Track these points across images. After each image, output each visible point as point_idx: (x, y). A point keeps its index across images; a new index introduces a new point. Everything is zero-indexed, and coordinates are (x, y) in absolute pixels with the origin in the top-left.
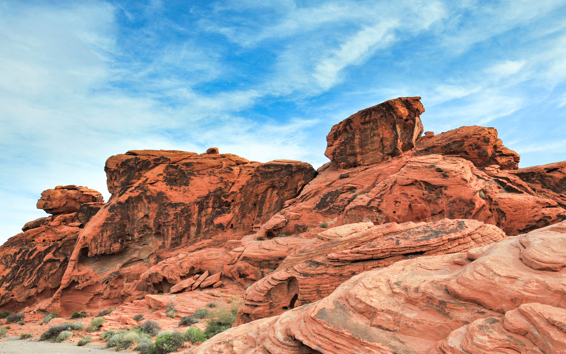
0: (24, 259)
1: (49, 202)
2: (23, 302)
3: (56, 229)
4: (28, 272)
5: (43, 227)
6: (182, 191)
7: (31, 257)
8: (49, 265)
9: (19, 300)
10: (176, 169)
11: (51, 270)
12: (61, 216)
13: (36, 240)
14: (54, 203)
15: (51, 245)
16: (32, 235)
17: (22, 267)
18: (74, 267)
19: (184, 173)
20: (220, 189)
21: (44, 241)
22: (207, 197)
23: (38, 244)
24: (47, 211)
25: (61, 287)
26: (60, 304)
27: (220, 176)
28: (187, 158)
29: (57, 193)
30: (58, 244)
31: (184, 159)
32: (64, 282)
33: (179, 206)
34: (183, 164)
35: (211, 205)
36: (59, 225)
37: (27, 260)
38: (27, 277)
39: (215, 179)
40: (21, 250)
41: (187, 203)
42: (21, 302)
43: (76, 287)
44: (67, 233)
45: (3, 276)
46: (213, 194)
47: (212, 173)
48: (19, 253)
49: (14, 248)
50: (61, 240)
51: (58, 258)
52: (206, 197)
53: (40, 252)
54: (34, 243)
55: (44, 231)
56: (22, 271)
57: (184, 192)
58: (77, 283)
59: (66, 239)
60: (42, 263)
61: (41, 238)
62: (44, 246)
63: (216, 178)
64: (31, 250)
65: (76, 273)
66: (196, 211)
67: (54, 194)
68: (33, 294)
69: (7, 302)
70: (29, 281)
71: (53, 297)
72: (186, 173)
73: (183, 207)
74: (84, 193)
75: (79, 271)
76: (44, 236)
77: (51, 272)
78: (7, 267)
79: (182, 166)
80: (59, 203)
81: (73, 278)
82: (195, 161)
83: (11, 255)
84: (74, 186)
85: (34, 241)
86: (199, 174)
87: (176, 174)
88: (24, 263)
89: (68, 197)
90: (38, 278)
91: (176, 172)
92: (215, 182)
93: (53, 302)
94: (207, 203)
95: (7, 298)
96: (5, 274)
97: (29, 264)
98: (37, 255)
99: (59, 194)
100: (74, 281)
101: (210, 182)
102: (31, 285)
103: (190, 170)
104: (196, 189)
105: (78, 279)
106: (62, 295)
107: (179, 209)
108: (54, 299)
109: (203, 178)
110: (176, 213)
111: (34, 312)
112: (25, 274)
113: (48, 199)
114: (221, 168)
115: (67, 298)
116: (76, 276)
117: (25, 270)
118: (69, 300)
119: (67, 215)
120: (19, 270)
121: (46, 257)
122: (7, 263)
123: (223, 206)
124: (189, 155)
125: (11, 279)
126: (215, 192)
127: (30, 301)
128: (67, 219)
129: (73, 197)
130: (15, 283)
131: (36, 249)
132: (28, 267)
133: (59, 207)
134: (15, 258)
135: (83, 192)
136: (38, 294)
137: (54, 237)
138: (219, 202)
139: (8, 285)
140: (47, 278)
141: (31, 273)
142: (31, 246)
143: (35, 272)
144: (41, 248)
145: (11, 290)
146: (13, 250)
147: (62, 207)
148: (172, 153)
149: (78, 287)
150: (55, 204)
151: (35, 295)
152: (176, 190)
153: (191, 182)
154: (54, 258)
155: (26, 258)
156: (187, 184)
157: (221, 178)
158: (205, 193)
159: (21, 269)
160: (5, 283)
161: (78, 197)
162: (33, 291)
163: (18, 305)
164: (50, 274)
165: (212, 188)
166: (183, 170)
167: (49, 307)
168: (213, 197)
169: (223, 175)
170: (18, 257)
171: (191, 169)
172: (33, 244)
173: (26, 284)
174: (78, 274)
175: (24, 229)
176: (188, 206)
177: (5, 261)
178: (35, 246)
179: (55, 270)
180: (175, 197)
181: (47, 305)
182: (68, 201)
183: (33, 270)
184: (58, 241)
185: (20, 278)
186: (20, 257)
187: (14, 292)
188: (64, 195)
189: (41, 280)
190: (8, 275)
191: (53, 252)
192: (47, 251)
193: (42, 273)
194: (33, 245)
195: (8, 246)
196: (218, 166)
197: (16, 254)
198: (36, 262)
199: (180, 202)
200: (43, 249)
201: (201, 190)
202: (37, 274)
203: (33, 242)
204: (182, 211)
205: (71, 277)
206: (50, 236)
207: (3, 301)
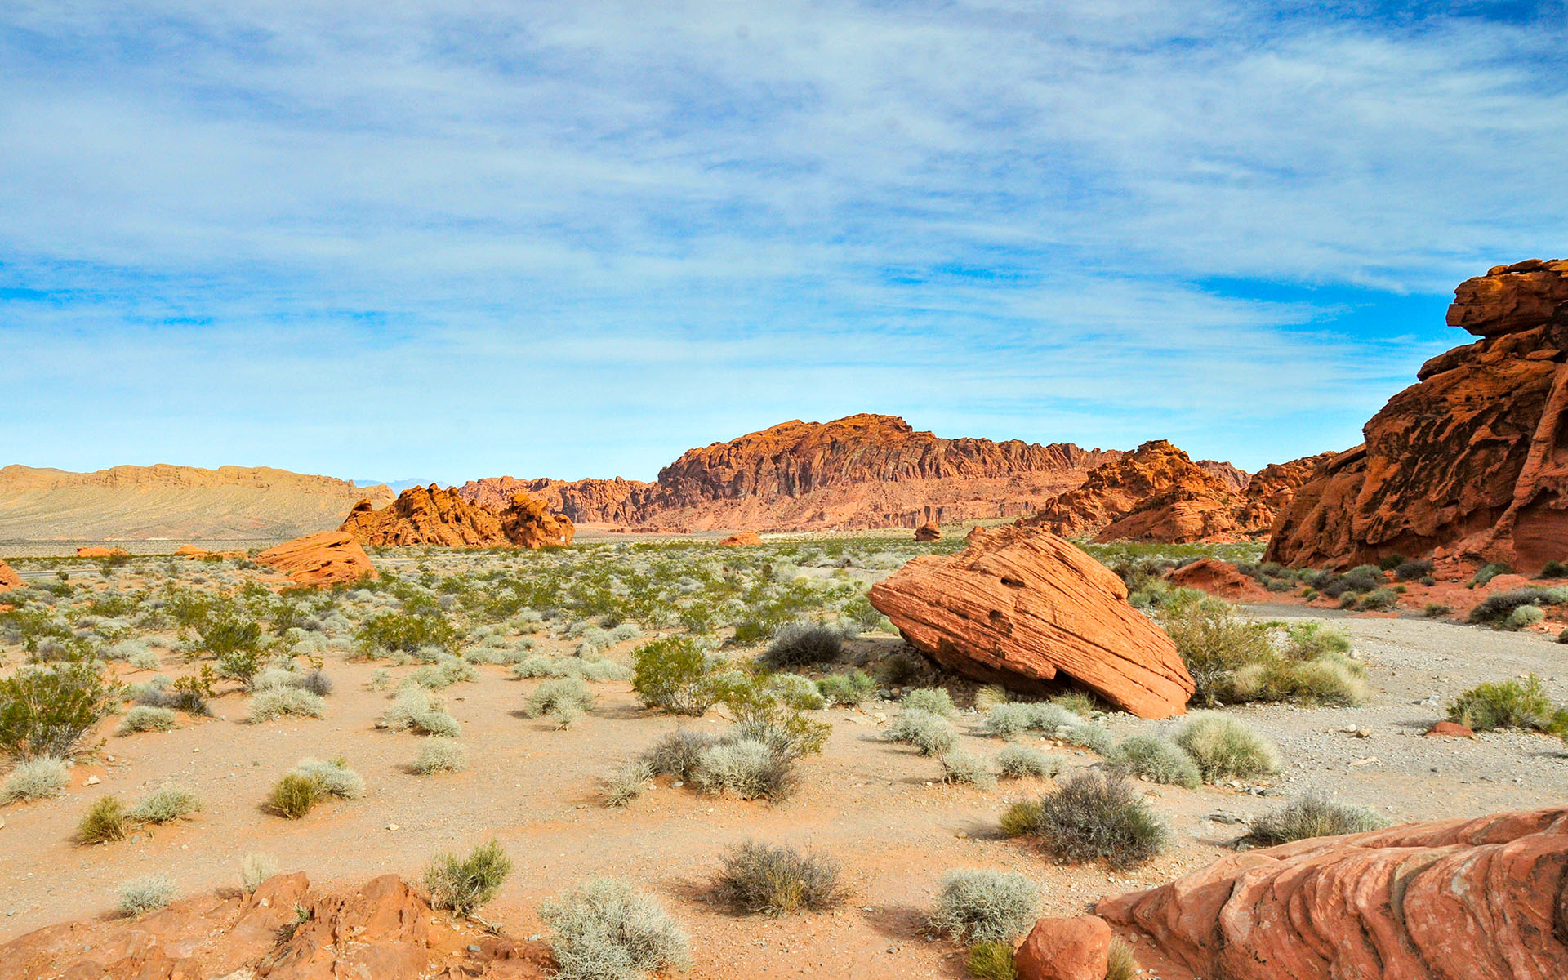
0: (1425, 441)
1: (1475, 309)
2: (1430, 537)
3: (1495, 369)
4: (1437, 471)
5: (1464, 367)
7: (1442, 438)
8: (1482, 453)
9: (1419, 532)
11: (1487, 464)
12: (1506, 339)
13: (1450, 397)
14: (1487, 308)
15: (1485, 408)
16: (1440, 388)
17: (1423, 461)
18: (1545, 458)
21: (1468, 399)
23: (1457, 408)
24: (1472, 330)
25: (1515, 504)
26: (1512, 542)
29: (1492, 284)
30: (1503, 404)
32: (1522, 491)
36: (1502, 360)
37: (1433, 444)
38: (1435, 481)
40: (1417, 423)
42: (1424, 536)
43: (1552, 503)
44: (1522, 378)
45: (1384, 480)
48: (1413, 429)
49: (1404, 419)
50: (1508, 394)
51: (1503, 438)
53: (1460, 425)
54: (1447, 404)
55: (1467, 377)
56: (1422, 469)
58: (1555, 494)
59: (1520, 391)
60: (1467, 450)
61: (1462, 392)
62: (1470, 410)
64: (1439, 421)
65: (1550, 470)
67: (1486, 287)
68: (1450, 519)
69: (1395, 534)
70: (1441, 491)
71: (1497, 527)
74: (1563, 276)
75: (1558, 466)
76: (1467, 387)
77: (1489, 470)
78: (1391, 461)
80: (1499, 307)
81: (1544, 483)
83: (1397, 434)
84: (1536, 262)
85: (1445, 400)
88: (1425, 450)
89: (1521, 291)
90: (1460, 484)
93: (1496, 538)
95: (1396, 526)
96: (1388, 475)
97: (1438, 453)
98: (1454, 431)
99: (1497, 284)
100: (1545, 489)
102: (1444, 498)
105: (1557, 484)
106: (1516, 523)
108: (1498, 530)
111: (1454, 559)
112: (1430, 476)
113: (1471, 301)
115: (1529, 530)
116: (1551, 478)
117: (1429, 467)
118: (1536, 535)
119: (1522, 335)
120: (1417, 467)
121: (1474, 437)
122: (1391, 451)
125: (1401, 487)
127: (1444, 534)
128: (1521, 344)
129: (1535, 287)
130: (1409, 494)
131: (1450, 420)
132: (1435, 459)
133: (1500, 318)
134: (1407, 441)
135: (1559, 273)
136: (1460, 520)
137: (1491, 388)
139: (1395, 498)
140: (1479, 483)
141: (1444, 472)
142: (1440, 413)
143: (1451, 470)
144: (1461, 416)
145: (1402, 510)
146: (1404, 423)
147: (1507, 316)
149: (1556, 504)
150: (1489, 311)
151: (1455, 522)
154: (1495, 437)
155: (1430, 440)
159: (1420, 463)
160: (1388, 494)
161: (1547, 288)
162: (1450, 513)
163: (1419, 541)
164: (1486, 475)
167: (1487, 548)
170: (1413, 436)
172: (1444, 407)
173: (1433, 497)
174: (1557, 473)
175: (1423, 376)
177: (1386, 448)
178: (1447, 412)
179: (1498, 465)
181: (1482, 545)
182: (1523, 299)
183: (1446, 467)
184: (1501, 397)
185: (1420, 483)
186: (1418, 438)
187: (1409, 513)
188: (1511, 288)
189: (1467, 489)
190: (1393, 478)
191: (1490, 423)
192: (1476, 423)
193: (1468, 473)
194: (1444, 411)
195: (1391, 415)
197: (1408, 431)
198: (1454, 448)
200: (1467, 417)
202: (1457, 475)
203: (1442, 404)
205: (1538, 480)
206: (1482, 386)
207: (1389, 532)
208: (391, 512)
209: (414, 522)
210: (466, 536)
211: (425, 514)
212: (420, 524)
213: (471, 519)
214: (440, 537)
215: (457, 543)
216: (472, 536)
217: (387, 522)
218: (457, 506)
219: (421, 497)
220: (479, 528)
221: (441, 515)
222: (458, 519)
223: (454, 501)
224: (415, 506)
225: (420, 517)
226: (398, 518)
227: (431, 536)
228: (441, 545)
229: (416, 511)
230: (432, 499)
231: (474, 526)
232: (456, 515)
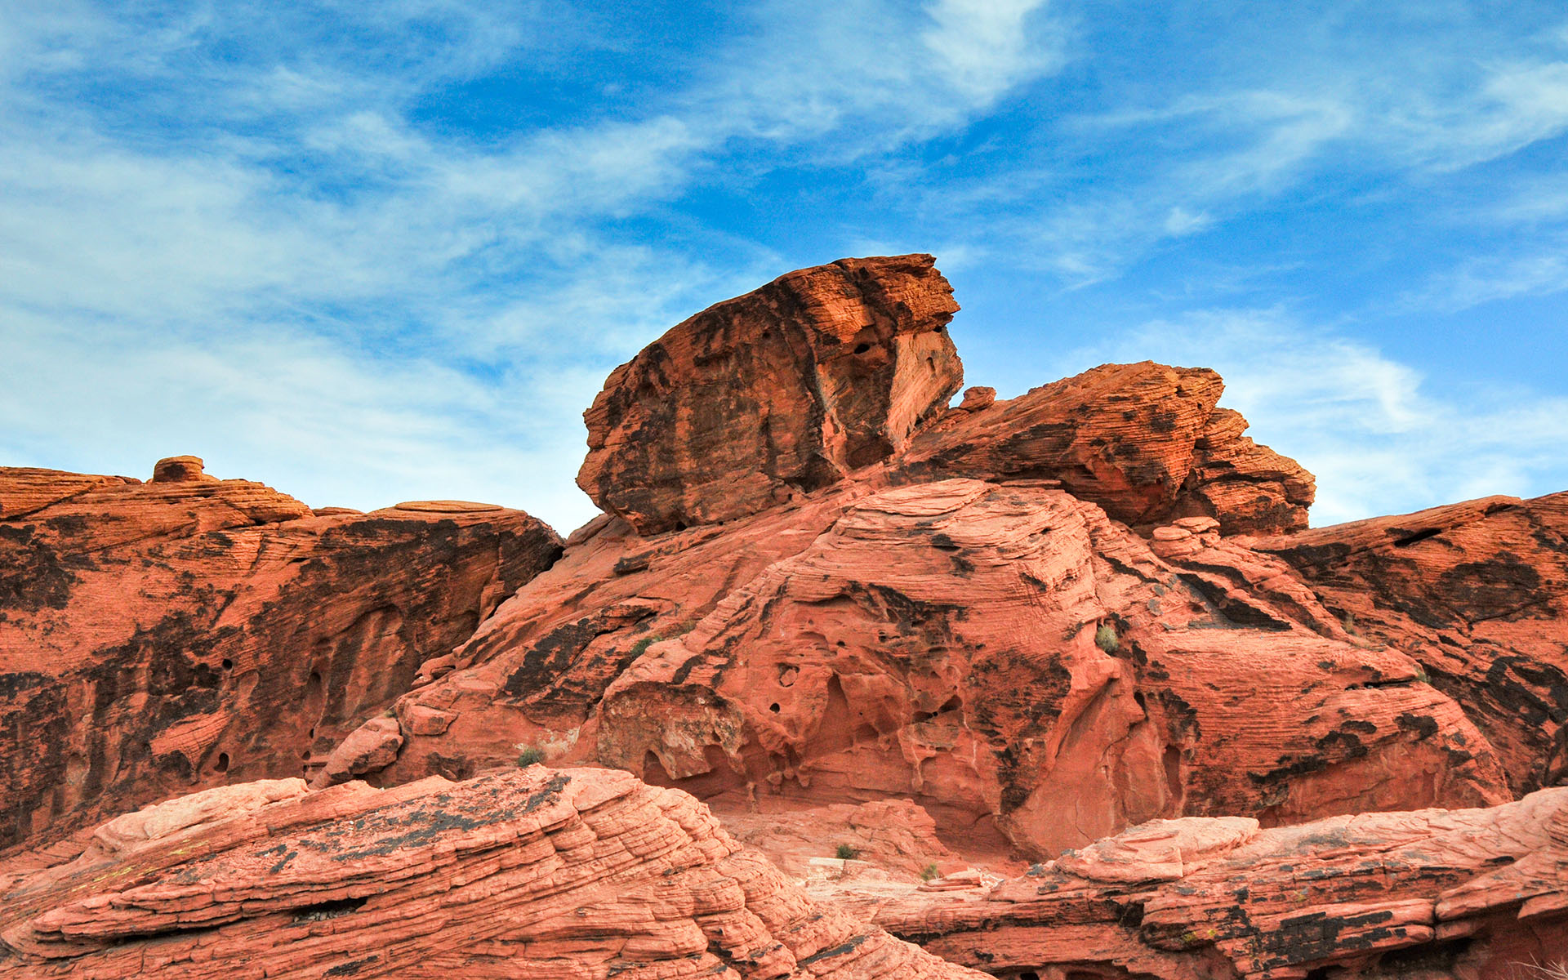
6: (40, 627)
10: (23, 542)
19: (52, 558)
20: (180, 619)
22: (128, 651)
27: (180, 567)
28: (69, 500)
31: (58, 502)
33: (21, 689)
34: (52, 523)
35: (142, 680)
39: (161, 580)
41: (54, 673)
46: (150, 637)
47: (156, 555)
52: (124, 648)
57: (48, 632)
63: (167, 577)
66: (85, 704)
72: (59, 556)
73: (38, 691)
79: (45, 530)
82: (97, 511)
86: (106, 561)
87: (22, 560)
91: (20, 553)
92: (160, 592)
94: (130, 672)
101: (142, 594)
103: (74, 546)
104: (89, 620)
107: (23, 698)
109: (119, 576)
110: (11, 714)
114: (189, 536)
123: (191, 684)
124: (80, 488)
126: (159, 630)
138: (175, 669)
148: (12, 481)
152: (18, 623)
153: (78, 593)
156: (58, 602)
157: (186, 574)
158: (120, 636)
165: (148, 615)
166: (47, 547)
168: (150, 651)
169: (192, 566)
171: (78, 540)
176: (54, 688)
180: (12, 651)
196: (178, 529)
199: (27, 669)
201: (109, 624)
204: (33, 705)
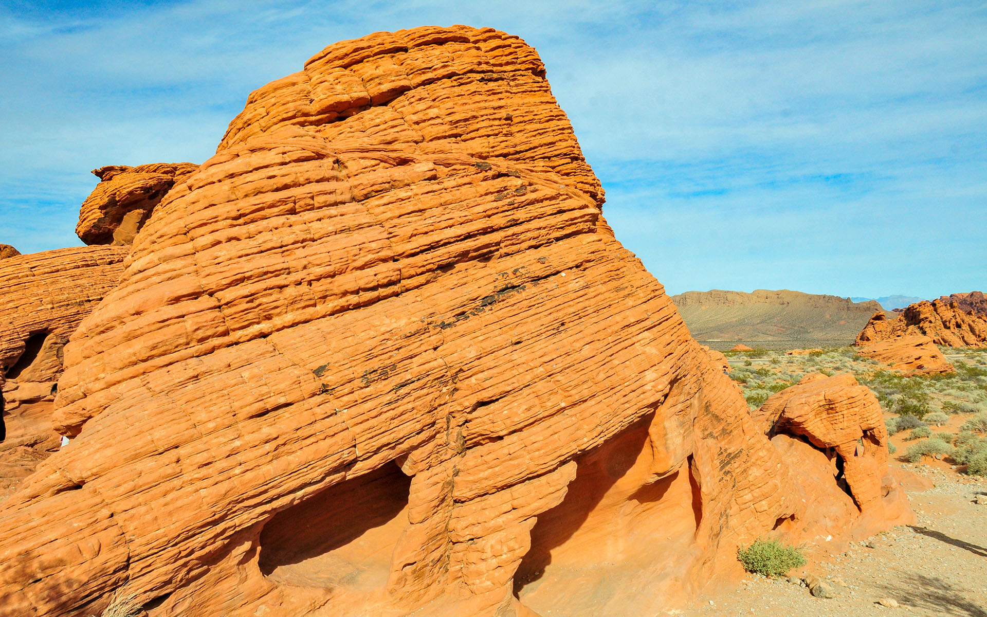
208: (900, 320)
209: (921, 328)
210: (965, 339)
211: (931, 322)
212: (926, 330)
213: (969, 325)
214: (943, 340)
215: (958, 343)
216: (971, 339)
217: (899, 328)
218: (957, 316)
219: (927, 309)
220: (977, 333)
221: (944, 323)
222: (958, 326)
223: (954, 312)
224: (922, 316)
225: (926, 325)
226: (907, 325)
227: (936, 338)
228: (945, 346)
229: (923, 320)
230: (936, 310)
231: (972, 330)
232: (957, 322)
